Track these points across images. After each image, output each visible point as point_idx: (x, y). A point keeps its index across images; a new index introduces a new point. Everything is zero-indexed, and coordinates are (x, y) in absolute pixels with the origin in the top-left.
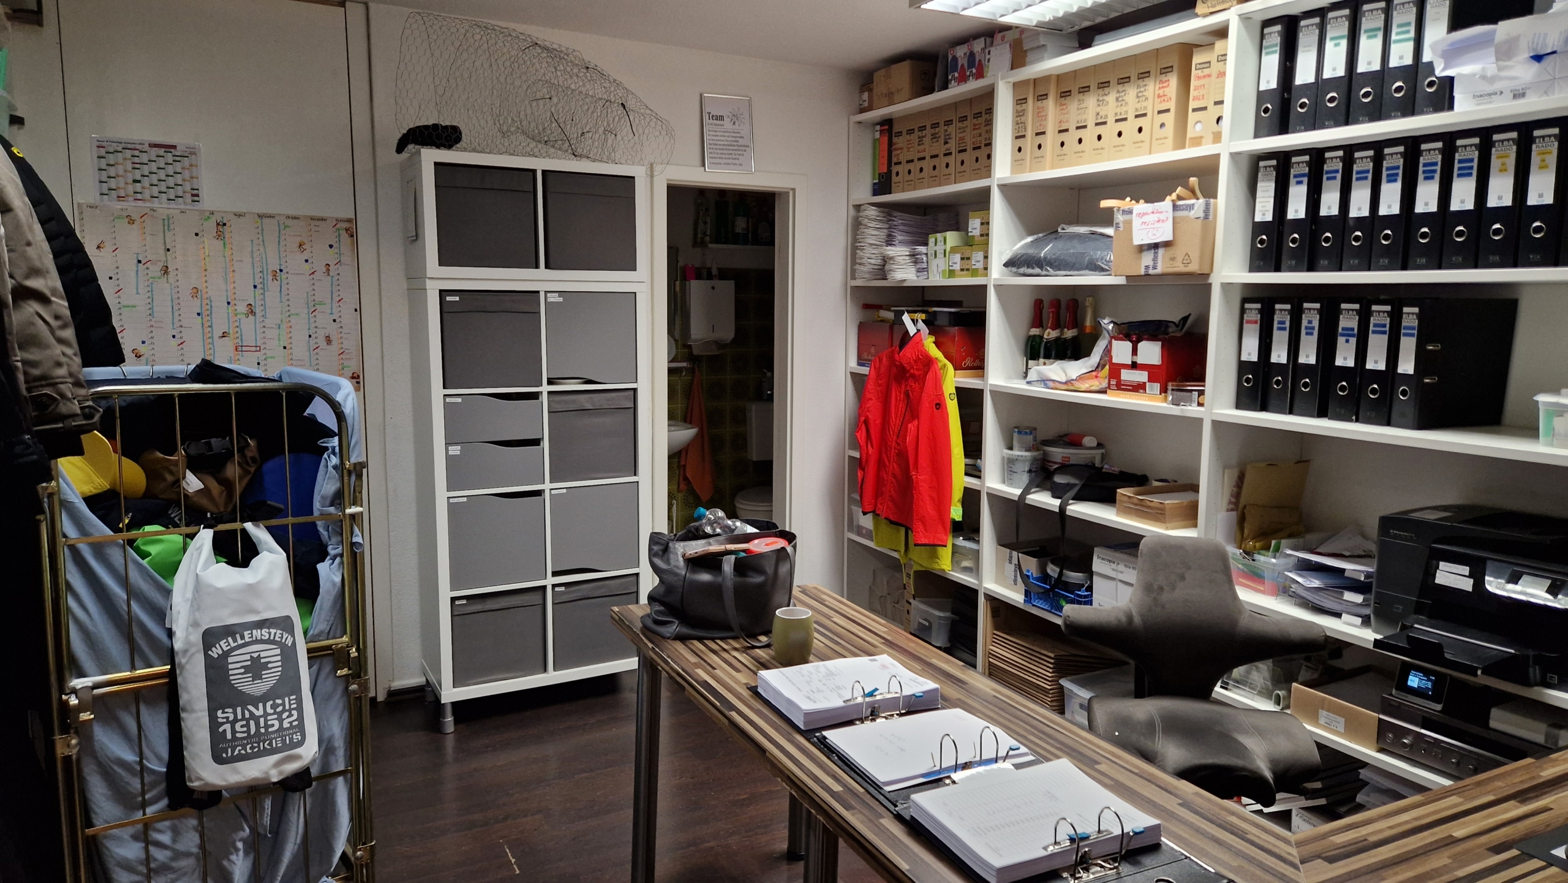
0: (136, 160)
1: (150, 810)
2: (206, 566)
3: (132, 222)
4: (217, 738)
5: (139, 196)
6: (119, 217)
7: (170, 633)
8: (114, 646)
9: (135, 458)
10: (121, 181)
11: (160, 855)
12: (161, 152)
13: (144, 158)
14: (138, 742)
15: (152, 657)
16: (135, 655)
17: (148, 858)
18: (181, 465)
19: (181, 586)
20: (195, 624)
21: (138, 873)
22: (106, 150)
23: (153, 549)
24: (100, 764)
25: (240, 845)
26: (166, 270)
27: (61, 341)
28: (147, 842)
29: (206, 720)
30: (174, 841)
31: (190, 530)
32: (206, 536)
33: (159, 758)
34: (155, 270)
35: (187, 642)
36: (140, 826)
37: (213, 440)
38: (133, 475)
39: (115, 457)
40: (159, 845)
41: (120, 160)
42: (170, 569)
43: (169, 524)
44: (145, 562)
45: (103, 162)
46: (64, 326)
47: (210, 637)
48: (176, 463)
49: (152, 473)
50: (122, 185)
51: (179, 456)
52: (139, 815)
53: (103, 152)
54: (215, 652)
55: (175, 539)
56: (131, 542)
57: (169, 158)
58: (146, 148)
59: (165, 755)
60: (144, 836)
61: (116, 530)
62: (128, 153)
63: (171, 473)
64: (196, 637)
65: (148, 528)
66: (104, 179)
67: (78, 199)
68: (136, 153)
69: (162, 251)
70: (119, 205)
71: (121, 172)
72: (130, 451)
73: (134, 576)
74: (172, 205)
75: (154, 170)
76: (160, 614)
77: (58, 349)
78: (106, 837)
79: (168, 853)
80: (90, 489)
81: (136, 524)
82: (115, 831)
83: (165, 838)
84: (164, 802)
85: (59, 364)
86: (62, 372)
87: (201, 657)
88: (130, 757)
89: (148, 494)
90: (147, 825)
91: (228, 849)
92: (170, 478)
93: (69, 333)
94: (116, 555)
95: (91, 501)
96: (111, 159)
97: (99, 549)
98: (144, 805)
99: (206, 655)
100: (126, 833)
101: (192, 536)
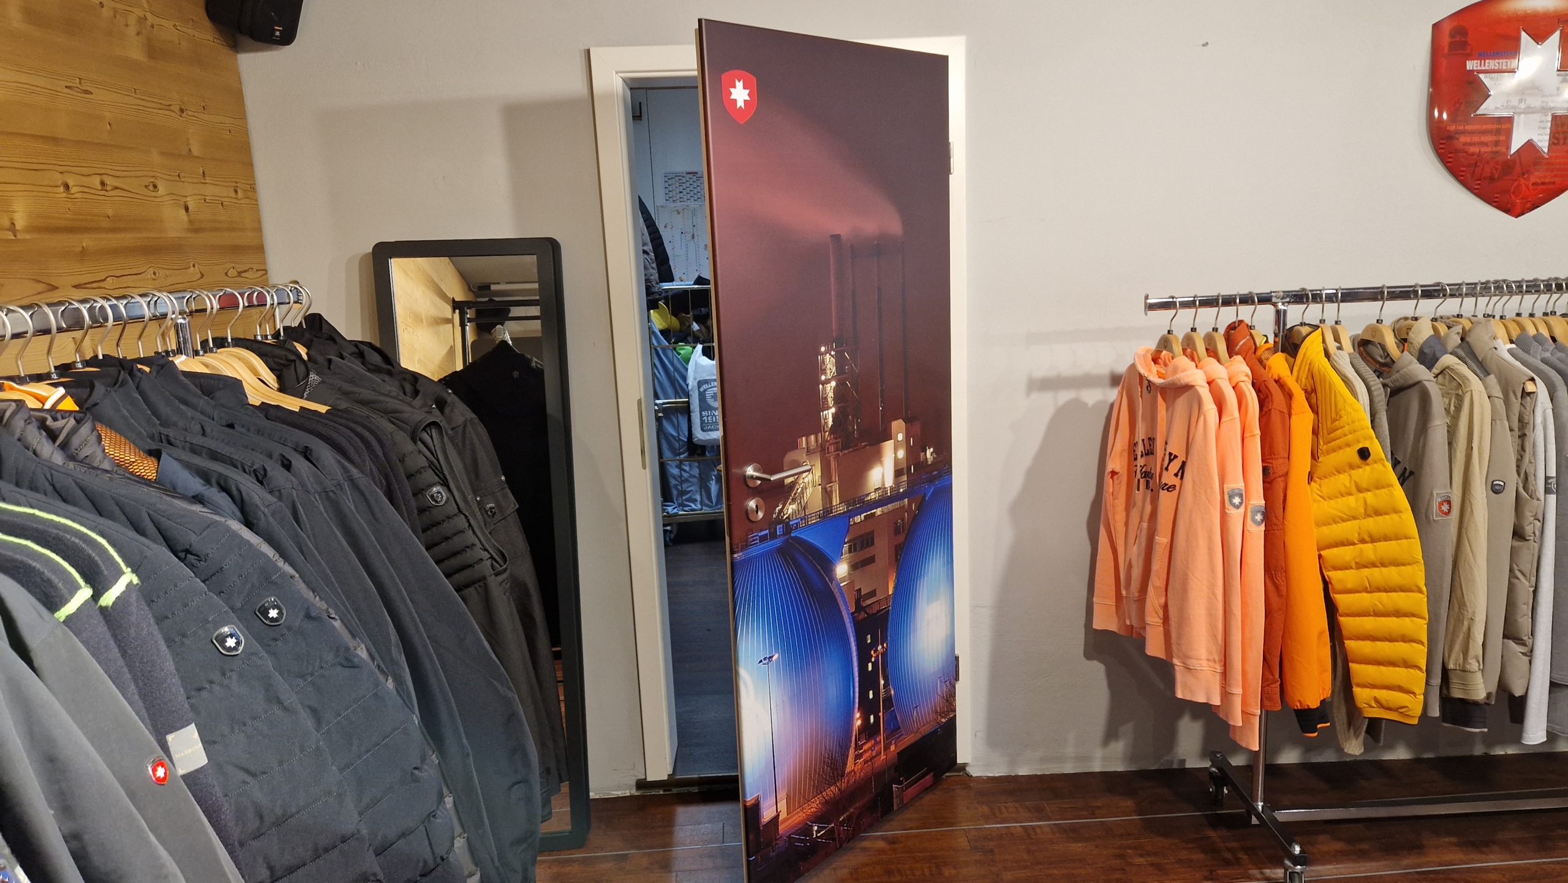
0: (681, 181)
1: (682, 456)
2: (699, 357)
3: (679, 213)
4: (702, 422)
5: (682, 200)
6: (674, 211)
7: (687, 385)
8: (670, 391)
9: (676, 317)
10: (674, 193)
11: (685, 475)
12: (691, 176)
13: (684, 180)
14: (677, 428)
15: (682, 395)
16: (677, 395)
17: (681, 476)
18: (692, 319)
19: (691, 366)
20: (695, 379)
21: (678, 481)
22: (669, 178)
23: (682, 352)
24: (665, 435)
25: (714, 477)
26: (693, 237)
27: (653, 268)
28: (682, 470)
29: (699, 416)
30: (690, 470)
31: (694, 345)
32: (699, 347)
33: (685, 436)
34: (689, 236)
35: (693, 386)
36: (678, 462)
37: (703, 309)
38: (675, 322)
39: (669, 315)
40: (685, 471)
41: (674, 182)
42: (687, 361)
43: (687, 343)
44: (679, 357)
45: (667, 184)
46: (653, 263)
47: (700, 383)
48: (689, 318)
49: (682, 323)
50: (674, 195)
51: (690, 315)
52: (678, 458)
53: (666, 179)
54: (702, 390)
55: (689, 348)
56: (675, 349)
57: (695, 178)
58: (685, 174)
59: (687, 434)
60: (679, 467)
61: (670, 344)
62: (677, 178)
63: (688, 321)
64: (696, 384)
65: (680, 344)
66: (667, 192)
67: (657, 204)
68: (680, 178)
69: (692, 227)
70: (674, 205)
71: (674, 188)
72: (675, 313)
73: (675, 361)
74: (696, 203)
75: (688, 185)
76: (685, 379)
77: (652, 271)
78: (668, 464)
79: (688, 474)
80: (661, 327)
81: (676, 342)
82: (669, 462)
83: (687, 468)
84: (686, 454)
85: (652, 275)
86: (652, 278)
87: (697, 391)
88: (675, 434)
89: (681, 331)
90: (681, 462)
91: (709, 479)
92: (688, 324)
93: (654, 265)
94: (669, 353)
95: (662, 332)
96: (670, 182)
97: (664, 350)
98: (680, 454)
99: (699, 391)
100: (674, 464)
101: (694, 348)
